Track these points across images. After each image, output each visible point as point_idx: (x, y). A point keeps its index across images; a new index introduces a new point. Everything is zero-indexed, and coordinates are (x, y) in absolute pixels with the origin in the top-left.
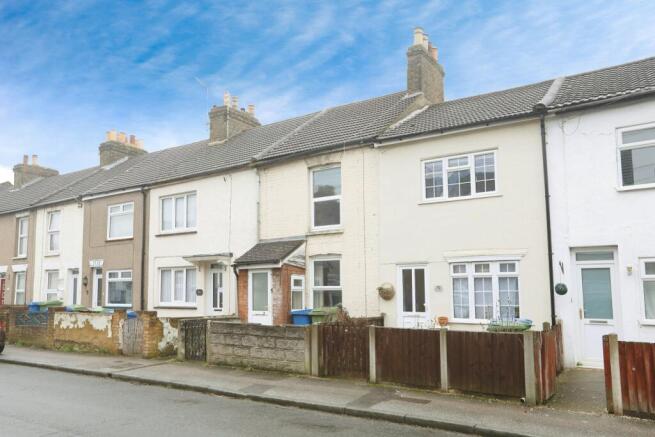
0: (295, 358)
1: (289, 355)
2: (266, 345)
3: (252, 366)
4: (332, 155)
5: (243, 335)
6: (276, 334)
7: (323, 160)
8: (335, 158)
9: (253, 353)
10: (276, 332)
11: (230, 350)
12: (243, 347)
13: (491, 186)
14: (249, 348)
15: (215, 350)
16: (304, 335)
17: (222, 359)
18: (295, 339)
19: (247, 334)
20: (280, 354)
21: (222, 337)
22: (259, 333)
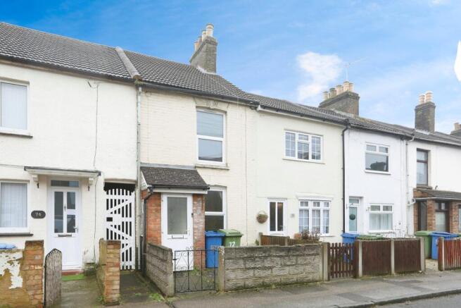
0: (313, 271)
1: (308, 268)
2: (289, 263)
3: (275, 284)
4: (219, 103)
5: (266, 257)
6: (298, 253)
7: (211, 105)
8: (223, 107)
9: (276, 272)
10: (298, 251)
11: (251, 273)
12: (265, 268)
13: (318, 157)
14: (271, 268)
15: (232, 276)
16: (320, 252)
17: (241, 283)
18: (313, 255)
19: (269, 256)
20: (301, 269)
21: (241, 262)
22: (282, 254)
